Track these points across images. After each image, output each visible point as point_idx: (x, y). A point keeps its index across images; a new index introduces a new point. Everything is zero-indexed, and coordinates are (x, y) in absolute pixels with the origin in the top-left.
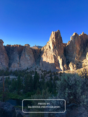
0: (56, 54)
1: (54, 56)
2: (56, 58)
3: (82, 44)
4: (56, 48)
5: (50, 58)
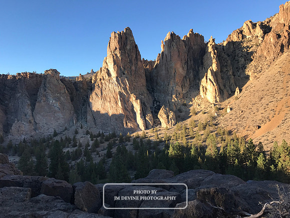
0: (125, 89)
1: (121, 94)
2: (126, 99)
3: (189, 60)
4: (124, 74)
5: (112, 102)
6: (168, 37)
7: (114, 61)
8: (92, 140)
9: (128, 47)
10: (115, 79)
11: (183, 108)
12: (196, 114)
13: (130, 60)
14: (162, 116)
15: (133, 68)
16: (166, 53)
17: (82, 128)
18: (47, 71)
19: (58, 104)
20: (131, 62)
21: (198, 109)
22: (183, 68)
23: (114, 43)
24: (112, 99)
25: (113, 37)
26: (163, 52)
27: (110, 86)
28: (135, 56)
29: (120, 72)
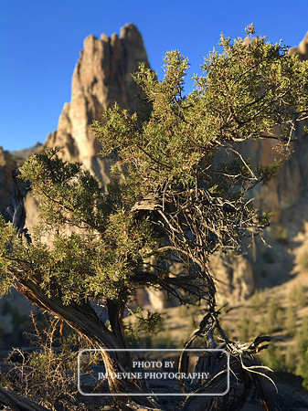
7: (89, 114)
10: (88, 163)
23: (91, 66)
25: (88, 51)
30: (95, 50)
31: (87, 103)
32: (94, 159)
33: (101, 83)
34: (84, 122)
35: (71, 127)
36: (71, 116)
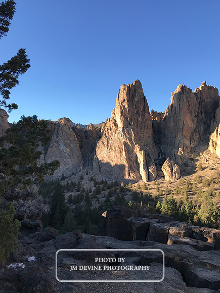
3: (200, 113)
4: (130, 125)
5: (117, 151)
6: (178, 89)
7: (122, 112)
8: (95, 187)
9: (136, 99)
10: (121, 129)
11: (189, 162)
12: (203, 169)
13: (137, 112)
14: (166, 169)
15: (140, 119)
16: (176, 105)
17: (87, 174)
18: (60, 119)
19: (67, 150)
20: (138, 113)
21: (205, 164)
22: (193, 121)
23: (123, 95)
24: (117, 149)
25: (122, 89)
26: (172, 105)
27: (116, 136)
28: (142, 108)
29: (126, 122)
30: (124, 89)
31: (121, 108)
32: (123, 128)
33: (126, 101)
34: (120, 115)
35: (115, 116)
36: (115, 113)
